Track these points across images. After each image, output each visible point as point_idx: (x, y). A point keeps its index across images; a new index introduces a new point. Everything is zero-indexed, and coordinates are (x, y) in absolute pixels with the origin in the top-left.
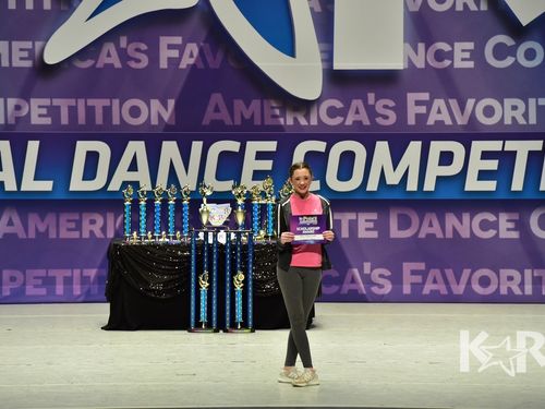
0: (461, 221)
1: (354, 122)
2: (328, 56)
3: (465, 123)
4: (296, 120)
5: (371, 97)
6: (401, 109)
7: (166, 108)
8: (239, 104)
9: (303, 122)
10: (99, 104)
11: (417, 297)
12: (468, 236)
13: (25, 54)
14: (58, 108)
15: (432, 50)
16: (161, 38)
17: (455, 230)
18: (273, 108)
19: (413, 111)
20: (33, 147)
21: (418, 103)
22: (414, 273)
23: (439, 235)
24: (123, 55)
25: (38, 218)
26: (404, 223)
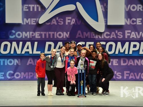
0: (138, 61)
1: (112, 37)
2: (106, 22)
3: (140, 38)
4: (98, 37)
5: (117, 31)
6: (124, 34)
7: (67, 34)
8: (85, 33)
9: (100, 37)
10: (51, 33)
11: (128, 79)
12: (140, 65)
13: (34, 21)
14: (42, 34)
15: (131, 20)
16: (66, 18)
17: (137, 64)
18: (93, 34)
19: (127, 35)
20: (36, 43)
21: (128, 33)
22: (127, 74)
23: (133, 65)
24: (57, 21)
25: (37, 60)
26: (124, 62)
